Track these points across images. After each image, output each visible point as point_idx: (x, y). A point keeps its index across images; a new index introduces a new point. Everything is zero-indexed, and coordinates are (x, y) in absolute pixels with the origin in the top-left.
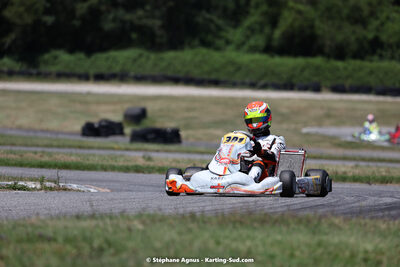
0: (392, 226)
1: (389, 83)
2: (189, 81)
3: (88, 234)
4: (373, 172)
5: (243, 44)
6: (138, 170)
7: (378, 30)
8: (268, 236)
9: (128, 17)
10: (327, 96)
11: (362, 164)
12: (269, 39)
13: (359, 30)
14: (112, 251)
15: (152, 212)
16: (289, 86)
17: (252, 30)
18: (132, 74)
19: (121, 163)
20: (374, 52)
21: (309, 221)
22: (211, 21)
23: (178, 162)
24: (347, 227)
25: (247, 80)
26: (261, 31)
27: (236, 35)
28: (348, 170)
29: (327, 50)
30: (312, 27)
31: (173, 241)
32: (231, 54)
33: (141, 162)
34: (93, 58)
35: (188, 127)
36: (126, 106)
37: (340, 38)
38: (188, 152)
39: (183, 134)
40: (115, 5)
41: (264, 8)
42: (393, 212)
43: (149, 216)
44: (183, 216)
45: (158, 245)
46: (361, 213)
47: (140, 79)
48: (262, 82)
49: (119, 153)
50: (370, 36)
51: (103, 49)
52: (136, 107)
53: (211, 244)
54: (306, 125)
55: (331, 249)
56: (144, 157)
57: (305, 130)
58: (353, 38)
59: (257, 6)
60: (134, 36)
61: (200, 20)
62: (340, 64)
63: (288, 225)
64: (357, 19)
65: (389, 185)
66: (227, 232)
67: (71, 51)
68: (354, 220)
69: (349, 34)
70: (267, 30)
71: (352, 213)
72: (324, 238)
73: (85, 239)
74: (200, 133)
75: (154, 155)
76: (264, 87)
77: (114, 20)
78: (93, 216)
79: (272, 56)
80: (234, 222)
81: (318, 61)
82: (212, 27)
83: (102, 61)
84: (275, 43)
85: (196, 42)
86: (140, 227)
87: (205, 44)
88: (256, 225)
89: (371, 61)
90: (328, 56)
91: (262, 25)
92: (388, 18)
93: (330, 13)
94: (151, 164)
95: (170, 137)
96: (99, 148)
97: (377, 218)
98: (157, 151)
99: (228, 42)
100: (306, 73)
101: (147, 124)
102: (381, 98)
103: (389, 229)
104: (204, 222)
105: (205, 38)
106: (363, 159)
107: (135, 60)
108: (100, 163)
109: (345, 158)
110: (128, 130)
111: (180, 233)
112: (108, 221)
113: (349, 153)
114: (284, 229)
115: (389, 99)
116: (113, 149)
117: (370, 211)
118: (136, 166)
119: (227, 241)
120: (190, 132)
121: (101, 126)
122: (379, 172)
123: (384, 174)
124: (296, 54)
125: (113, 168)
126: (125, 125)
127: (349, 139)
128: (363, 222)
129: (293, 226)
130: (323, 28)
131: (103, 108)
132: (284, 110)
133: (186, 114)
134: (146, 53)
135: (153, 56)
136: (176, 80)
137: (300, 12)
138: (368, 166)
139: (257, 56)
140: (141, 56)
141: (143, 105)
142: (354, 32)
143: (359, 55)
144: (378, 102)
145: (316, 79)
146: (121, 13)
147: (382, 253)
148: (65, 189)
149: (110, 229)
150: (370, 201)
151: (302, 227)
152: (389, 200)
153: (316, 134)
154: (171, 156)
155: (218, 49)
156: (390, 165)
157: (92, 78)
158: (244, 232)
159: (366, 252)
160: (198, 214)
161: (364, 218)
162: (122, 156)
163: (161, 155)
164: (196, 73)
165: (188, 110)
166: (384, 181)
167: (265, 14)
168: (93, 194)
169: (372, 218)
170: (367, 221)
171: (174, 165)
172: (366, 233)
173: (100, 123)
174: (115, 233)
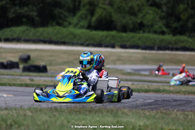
0: (152, 114)
1: (148, 44)
2: (51, 42)
3: (4, 117)
4: (141, 87)
5: (77, 24)
6: (27, 85)
7: (142, 18)
8: (93, 118)
10: (118, 50)
11: (135, 83)
12: (90, 22)
13: (133, 18)
14: (17, 126)
15: (35, 106)
16: (99, 45)
17: (81, 18)
18: (23, 38)
19: (19, 82)
20: (140, 29)
21: (112, 111)
23: (46, 81)
24: (130, 114)
25: (79, 42)
26: (86, 18)
27: (74, 20)
29: (118, 28)
30: (111, 16)
31: (47, 121)
32: (71, 29)
33: (28, 82)
34: (3, 30)
35: (51, 64)
36: (20, 54)
37: (124, 21)
38: (52, 77)
39: (48, 68)
40: (15, 5)
41: (88, 7)
42: (152, 107)
43: (34, 108)
44: (51, 109)
46: (137, 107)
47: (27, 41)
48: (87, 43)
49: (17, 77)
50: (139, 21)
51: (8, 26)
52: (25, 55)
53: (65, 122)
54: (108, 64)
56: (29, 79)
58: (130, 22)
59: (84, 6)
60: (24, 20)
61: (56, 12)
62: (124, 34)
63: (102, 113)
64: (132, 12)
65: (149, 93)
66: (73, 117)
68: (134, 110)
69: (129, 20)
70: (89, 18)
71: (133, 107)
72: (120, 119)
73: (3, 120)
75: (35, 78)
76: (88, 45)
77: (14, 12)
78: (6, 109)
79: (92, 31)
80: (77, 111)
81: (114, 33)
82: (62, 16)
83: (8, 32)
84: (93, 24)
85: (54, 23)
86: (30, 114)
87: (59, 24)
88: (87, 113)
89: (139, 33)
90: (119, 31)
91: (86, 15)
92: (147, 13)
93: (120, 10)
94: (33, 83)
95: (43, 69)
96: (7, 75)
97: (144, 109)
98: (36, 76)
99: (70, 24)
100: (108, 39)
101: (30, 63)
102: (144, 51)
103: (151, 115)
104: (62, 112)
105: (59, 22)
106: (136, 81)
107: (24, 32)
108: (8, 82)
109: (127, 80)
110: (21, 66)
111: (50, 117)
112: (14, 111)
113: (129, 77)
114: (100, 115)
115: (148, 52)
116: (14, 75)
117: (142, 106)
118: (26, 84)
119: (73, 121)
120: (52, 67)
121: (8, 64)
122: (144, 87)
123: (146, 88)
124: (103, 30)
125: (15, 85)
126: (20, 63)
127: (129, 71)
128: (138, 111)
129: (105, 113)
130: (116, 17)
131: (10, 55)
133: (49, 58)
135: (33, 30)
136: (45, 42)
137: (105, 9)
138: (138, 84)
139: (84, 30)
141: (29, 53)
142: (131, 19)
143: (134, 30)
145: (112, 42)
146: (17, 8)
147: (148, 127)
149: (15, 115)
150: (140, 101)
151: (109, 114)
152: (150, 101)
153: (113, 69)
154: (43, 79)
155: (65, 27)
156: (149, 84)
157: (3, 40)
158: (81, 116)
159: (140, 126)
160: (58, 108)
162: (18, 79)
163: (39, 79)
164: (54, 38)
165: (51, 56)
166: (146, 91)
167: (88, 10)
168: (5, 97)
169: (142, 110)
170: (140, 111)
171: (44, 83)
172: (140, 117)
173: (7, 62)
174: (18, 117)
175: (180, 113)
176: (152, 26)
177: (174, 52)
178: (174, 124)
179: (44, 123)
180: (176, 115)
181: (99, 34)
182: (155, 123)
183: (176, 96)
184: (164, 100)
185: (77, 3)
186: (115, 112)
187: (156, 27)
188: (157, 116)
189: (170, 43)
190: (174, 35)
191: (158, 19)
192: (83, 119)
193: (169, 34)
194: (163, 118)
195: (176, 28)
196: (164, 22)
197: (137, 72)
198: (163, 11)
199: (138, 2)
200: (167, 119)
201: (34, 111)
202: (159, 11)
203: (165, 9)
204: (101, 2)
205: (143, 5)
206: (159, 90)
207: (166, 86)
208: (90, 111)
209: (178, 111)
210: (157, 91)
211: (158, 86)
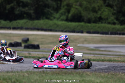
1: (104, 31)
2: (42, 30)
3: (10, 77)
4: (100, 58)
5: (59, 18)
7: (101, 14)
8: (67, 78)
9: (23, 10)
10: (85, 35)
11: (96, 56)
12: (67, 17)
13: (95, 14)
14: (18, 82)
15: (30, 70)
16: (73, 31)
17: (62, 14)
18: (24, 27)
19: (21, 55)
20: (99, 21)
21: (80, 73)
22: (49, 11)
23: (39, 55)
24: (91, 75)
25: (60, 29)
26: (65, 14)
27: (57, 15)
28: (92, 57)
29: (85, 20)
30: (80, 13)
31: (37, 80)
32: (55, 21)
34: (12, 22)
35: (42, 44)
36: (22, 37)
37: (89, 16)
38: (42, 52)
39: (40, 46)
40: (19, 6)
41: (66, 7)
42: (106, 71)
43: (30, 72)
44: (40, 71)
45: (32, 81)
46: (96, 71)
47: (27, 29)
48: (65, 30)
49: (20, 52)
50: (99, 16)
51: (15, 20)
52: (26, 38)
54: (79, 43)
55: (87, 82)
56: (28, 53)
57: (78, 45)
58: (93, 17)
59: (63, 7)
60: (25, 15)
61: (46, 11)
62: (89, 25)
63: (73, 74)
64: (94, 11)
65: (104, 62)
66: (54, 77)
67: (5, 20)
68: (94, 73)
69: (92, 15)
70: (67, 14)
71: (93, 71)
72: (84, 78)
73: (9, 79)
74: (46, 46)
75: (32, 53)
76: (66, 32)
77: (19, 11)
78: (12, 72)
79: (68, 22)
80: (56, 74)
81: (82, 24)
82: (49, 13)
83: (15, 23)
84: (69, 18)
85: (44, 18)
86: (27, 75)
87: (47, 18)
88: (63, 74)
89: (99, 24)
90: (86, 22)
91: (65, 12)
92: (104, 11)
93: (86, 9)
94: (30, 55)
95: (36, 47)
97: (101, 72)
98: (32, 51)
99: (54, 18)
100: (79, 27)
101: (29, 43)
103: (104, 76)
104: (47, 74)
105: (48, 16)
106: (96, 54)
107: (25, 23)
109: (91, 54)
110: (23, 45)
111: (40, 77)
112: (17, 73)
113: (92, 52)
114: (72, 76)
115: (104, 36)
116: (18, 51)
117: (99, 70)
118: (26, 56)
120: (43, 46)
121: (14, 44)
122: (101, 58)
123: (103, 59)
124: (75, 22)
126: (22, 43)
127: (92, 48)
128: (96, 73)
129: (75, 75)
130: (84, 14)
131: (15, 38)
132: (72, 39)
133: (41, 40)
134: (29, 21)
135: (31, 22)
136: (38, 29)
137: (77, 9)
138: (98, 56)
139: (64, 22)
140: (27, 22)
141: (28, 37)
143: (95, 22)
144: (101, 37)
145: (82, 29)
146: (21, 8)
148: (3, 63)
149: (17, 76)
150: (98, 67)
151: (77, 75)
152: (104, 67)
153: (82, 46)
154: (36, 53)
155: (51, 20)
156: (105, 56)
157: (12, 28)
158: (59, 77)
160: (45, 71)
161: (97, 72)
162: (21, 53)
163: (34, 53)
164: (45, 27)
166: (103, 61)
167: (66, 9)
168: (12, 65)
169: (99, 72)
170: (98, 73)
171: (37, 56)
172: (97, 77)
173: (14, 43)
174: (19, 77)
175: (123, 74)
176: (107, 19)
177: (121, 36)
178: (120, 81)
179: (35, 81)
180: (121, 76)
181: (74, 24)
182: (107, 81)
183: (122, 64)
184: (114, 67)
185: (59, 5)
186: (82, 74)
187: (110, 20)
188: (108, 77)
189: (118, 30)
190: (121, 25)
191: (111, 15)
192: (61, 78)
193: (118, 24)
194: (112, 78)
195: (123, 21)
196: (115, 16)
197: (97, 49)
198: (114, 10)
199: (98, 4)
200: (115, 78)
201: (29, 73)
202: (112, 10)
203: (115, 8)
204: (75, 4)
205: (101, 6)
206: (111, 60)
207: (116, 57)
208: (65, 73)
209: (122, 73)
210: (110, 61)
211: (111, 58)
